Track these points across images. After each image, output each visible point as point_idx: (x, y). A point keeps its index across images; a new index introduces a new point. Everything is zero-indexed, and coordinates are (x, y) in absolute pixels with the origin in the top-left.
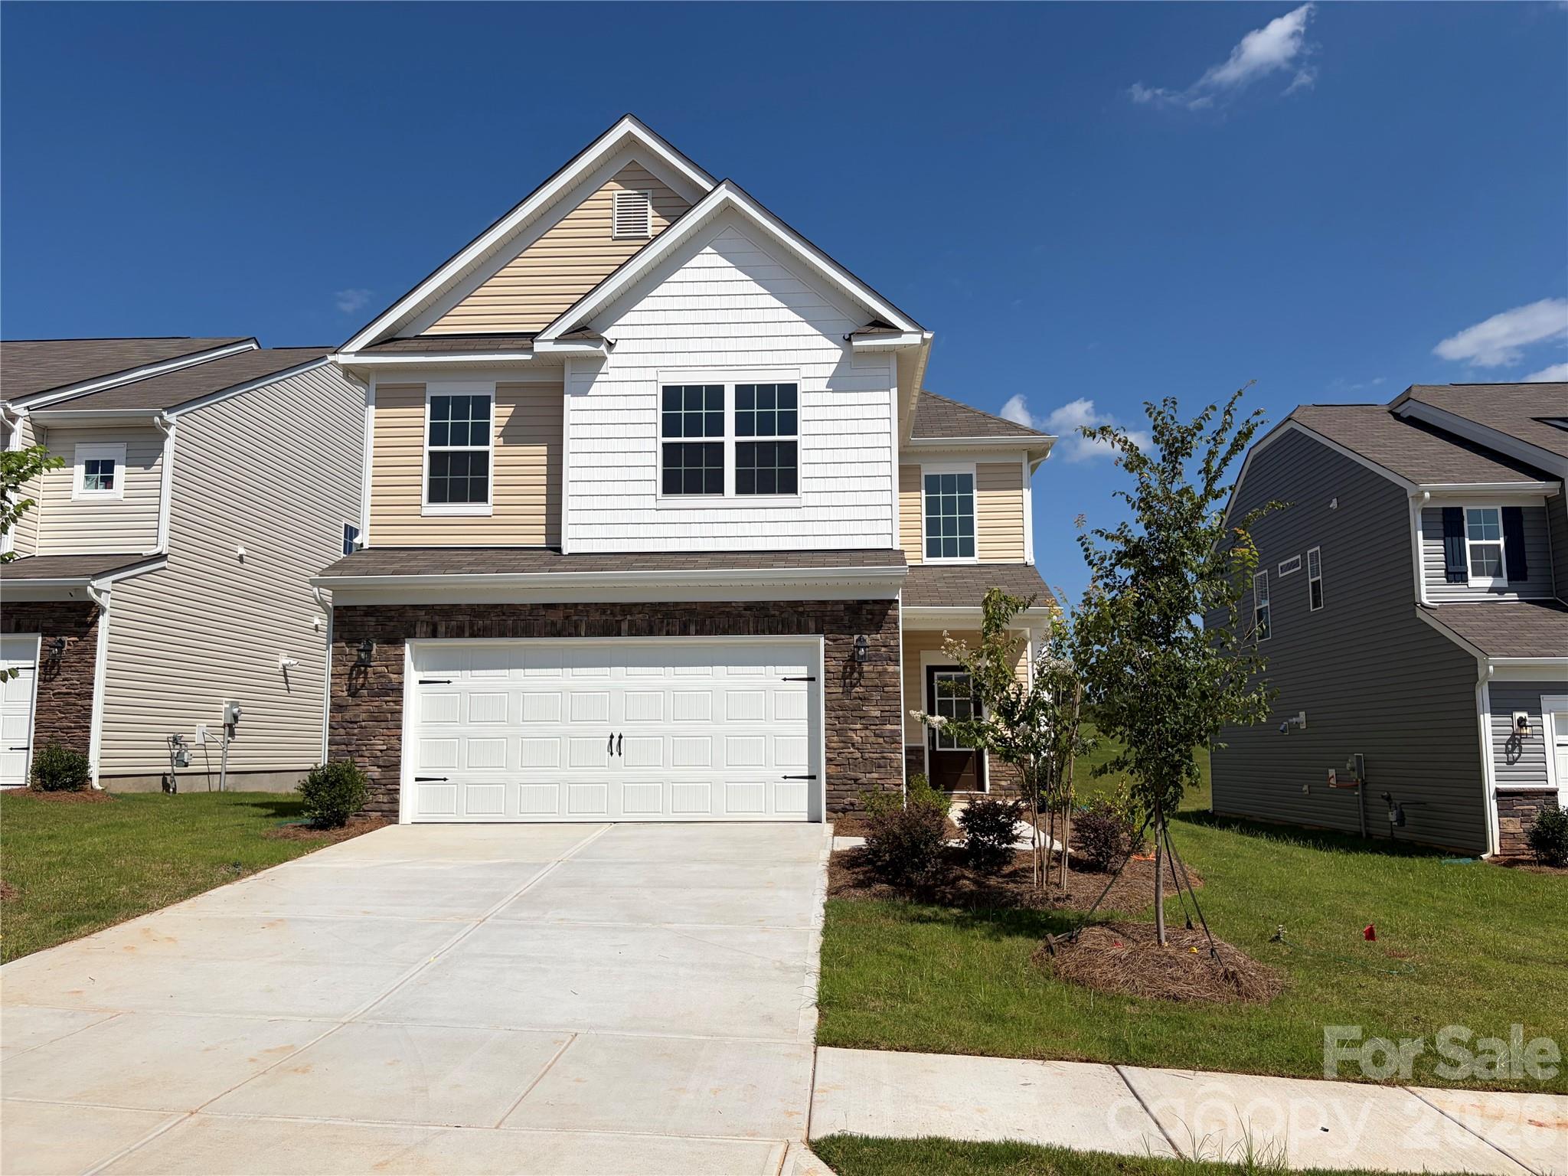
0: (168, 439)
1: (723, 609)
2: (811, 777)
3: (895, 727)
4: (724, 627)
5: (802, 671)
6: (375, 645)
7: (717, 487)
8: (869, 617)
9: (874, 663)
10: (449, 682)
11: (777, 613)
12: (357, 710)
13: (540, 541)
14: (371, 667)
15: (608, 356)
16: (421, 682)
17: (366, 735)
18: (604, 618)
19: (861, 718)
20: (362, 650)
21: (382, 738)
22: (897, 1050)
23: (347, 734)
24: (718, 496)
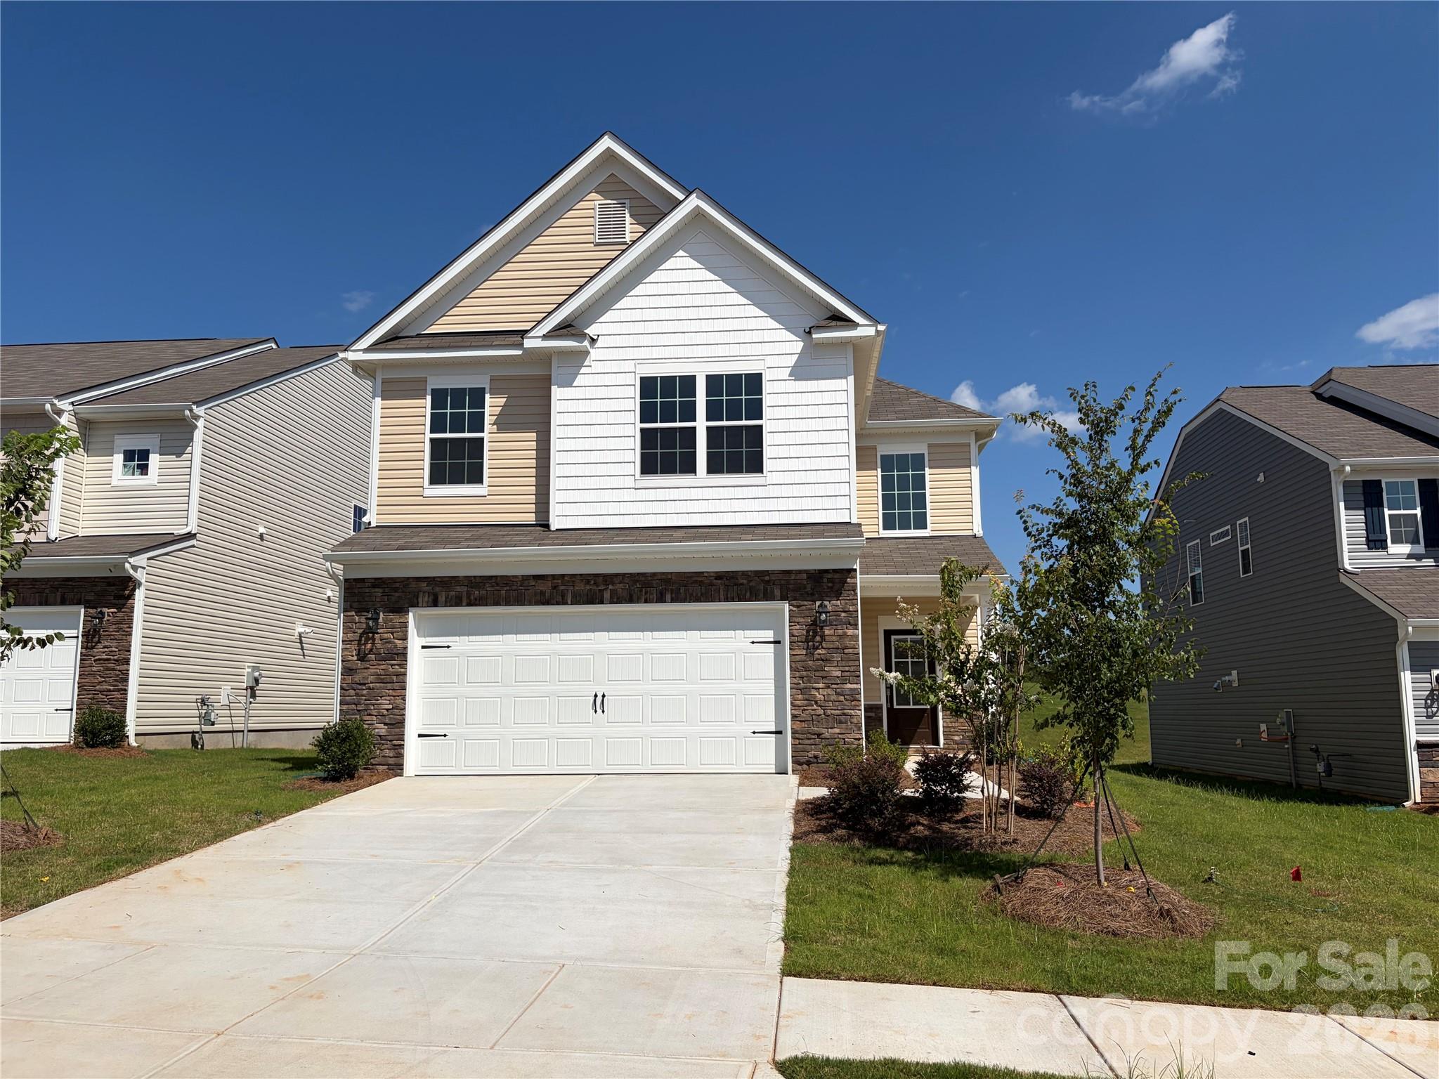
0: (197, 430)
1: (697, 579)
2: (778, 733)
3: (855, 686)
4: (697, 595)
5: (769, 635)
6: (381, 613)
7: (690, 468)
8: (830, 585)
9: (834, 627)
10: (448, 647)
11: (745, 582)
12: (366, 673)
13: (531, 518)
14: (378, 633)
15: (591, 350)
16: (423, 647)
17: (374, 696)
18: (588, 587)
19: (823, 677)
20: (370, 619)
21: (388, 698)
22: (856, 980)
23: (357, 695)
24: (691, 476)
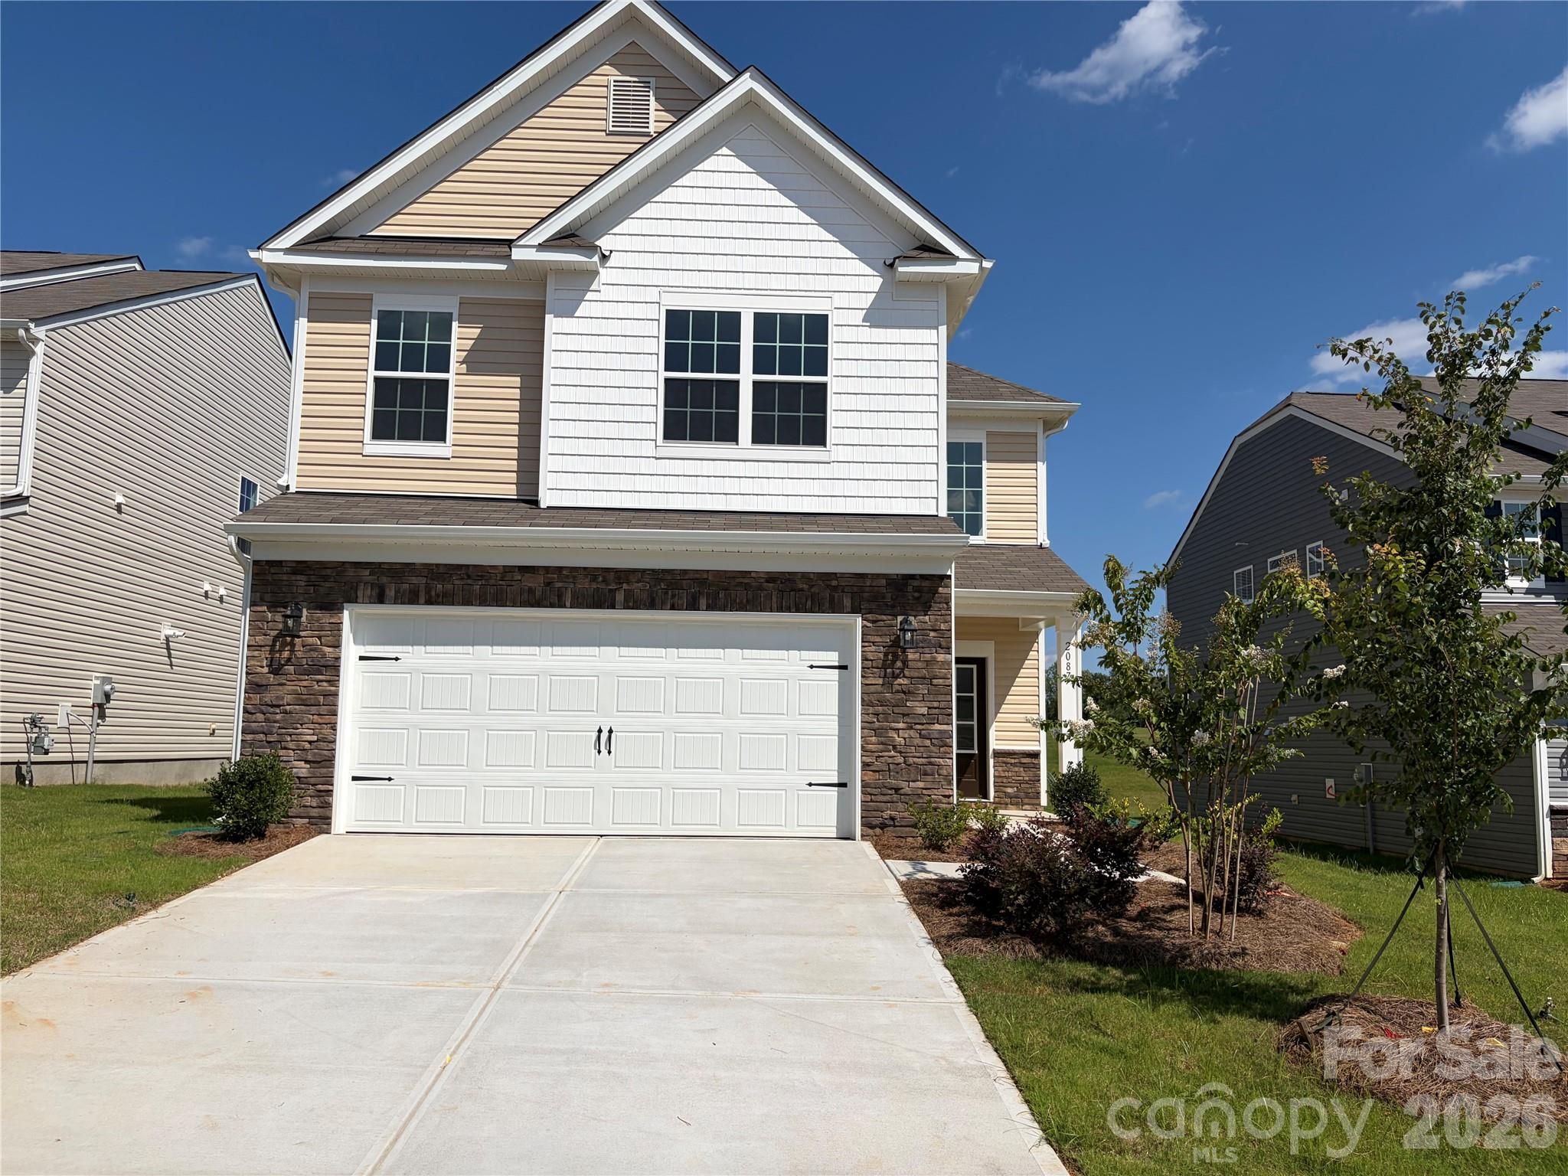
0: (35, 357)
1: (741, 580)
2: (841, 785)
3: (945, 727)
4: (741, 602)
5: (833, 658)
6: (305, 610)
7: (729, 434)
8: (916, 594)
9: (921, 650)
10: (397, 659)
11: (806, 586)
12: (281, 691)
13: (511, 491)
14: (299, 637)
15: (601, 270)
16: (362, 658)
17: (291, 722)
18: (594, 586)
19: (904, 715)
20: (288, 617)
21: (312, 726)
23: (267, 720)
24: (731, 445)
